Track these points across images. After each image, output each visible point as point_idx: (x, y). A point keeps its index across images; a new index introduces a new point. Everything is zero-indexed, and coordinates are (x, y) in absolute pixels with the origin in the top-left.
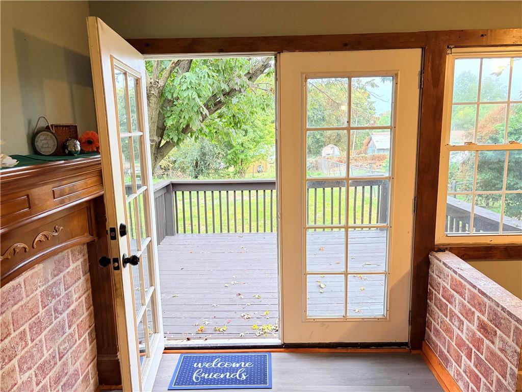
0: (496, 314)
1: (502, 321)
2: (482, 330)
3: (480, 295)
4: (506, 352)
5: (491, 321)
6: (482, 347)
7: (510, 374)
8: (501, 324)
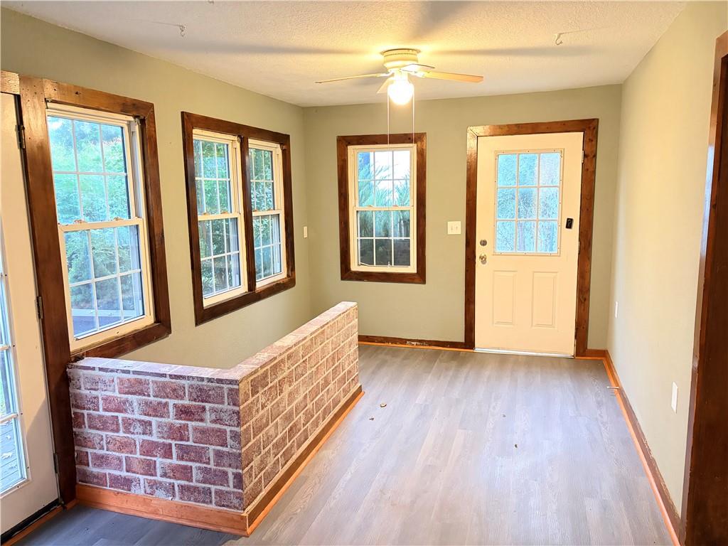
0: (201, 390)
1: (211, 393)
2: (183, 416)
3: (174, 381)
4: (221, 420)
5: (195, 400)
6: (186, 433)
7: (231, 438)
8: (209, 396)
